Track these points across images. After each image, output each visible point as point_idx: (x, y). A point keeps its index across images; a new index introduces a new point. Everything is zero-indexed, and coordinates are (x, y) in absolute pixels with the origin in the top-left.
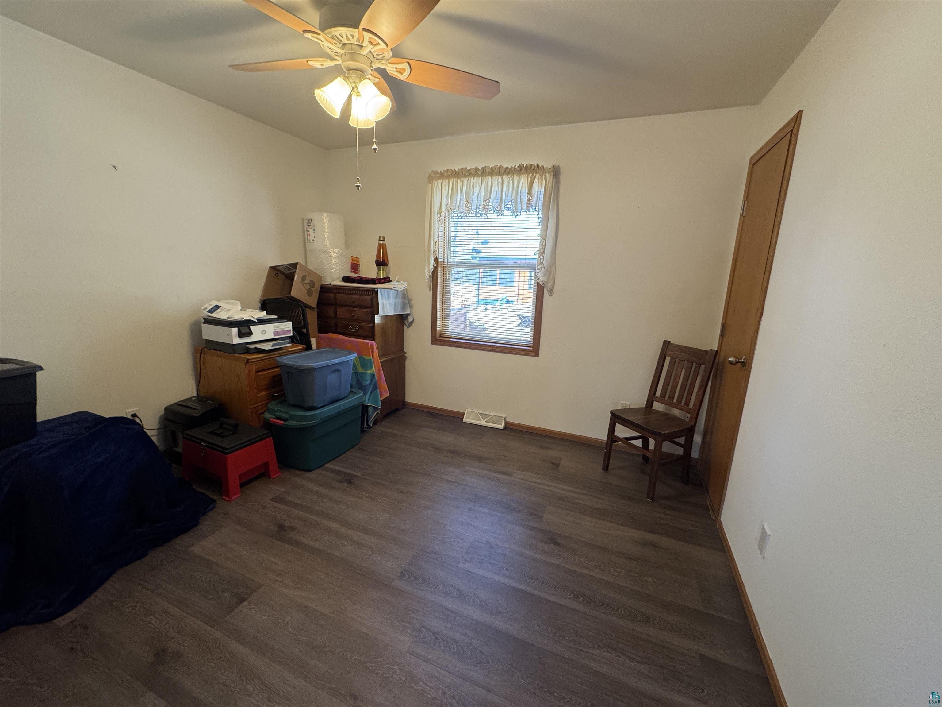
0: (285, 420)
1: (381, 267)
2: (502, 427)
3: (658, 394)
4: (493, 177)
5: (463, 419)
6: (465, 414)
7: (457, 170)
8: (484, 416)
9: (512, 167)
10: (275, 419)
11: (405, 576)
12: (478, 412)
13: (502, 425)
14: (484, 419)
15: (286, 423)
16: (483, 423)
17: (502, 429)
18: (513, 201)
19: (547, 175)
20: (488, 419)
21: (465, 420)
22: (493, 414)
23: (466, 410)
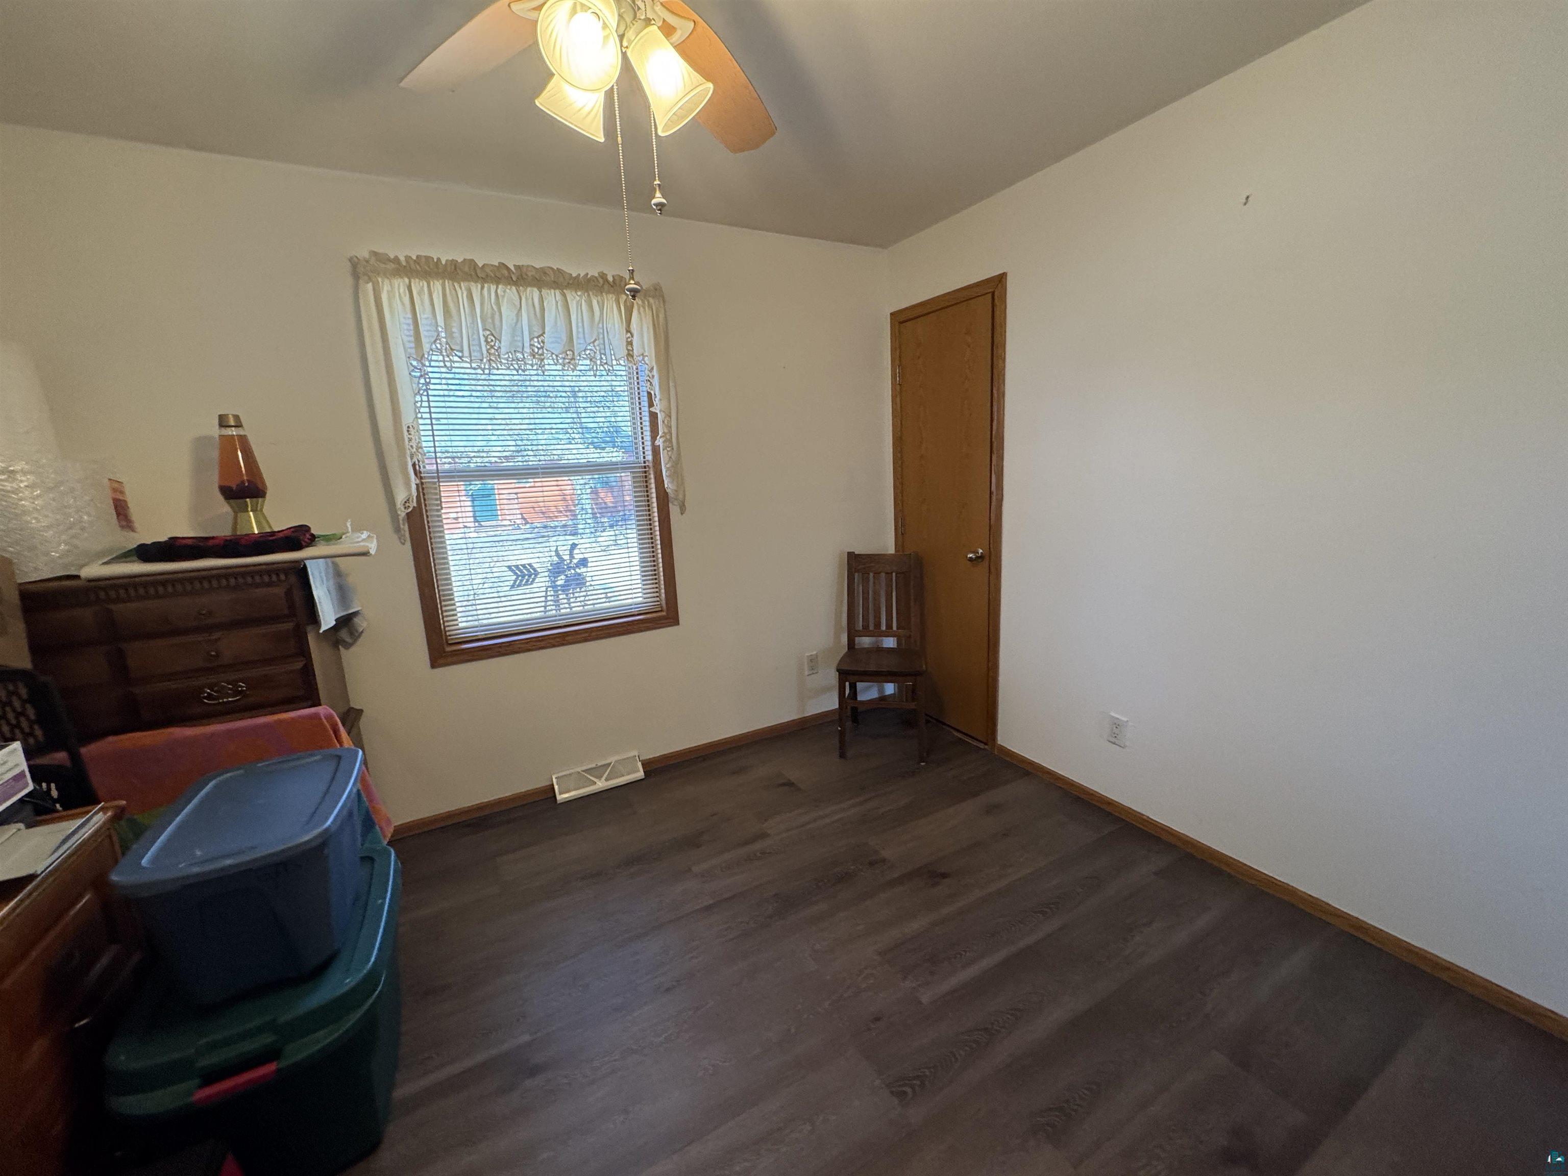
0: (270, 1054)
1: (248, 500)
2: (640, 774)
3: (860, 625)
4: (543, 290)
5: (555, 796)
6: (556, 787)
7: (444, 262)
8: (597, 771)
9: (579, 275)
10: (201, 1086)
11: (905, 1093)
12: (579, 769)
13: (639, 771)
14: (599, 777)
15: (283, 1064)
16: (601, 784)
17: (644, 777)
18: (596, 344)
19: (651, 300)
20: (607, 773)
21: (561, 797)
22: (612, 759)
23: (554, 777)
